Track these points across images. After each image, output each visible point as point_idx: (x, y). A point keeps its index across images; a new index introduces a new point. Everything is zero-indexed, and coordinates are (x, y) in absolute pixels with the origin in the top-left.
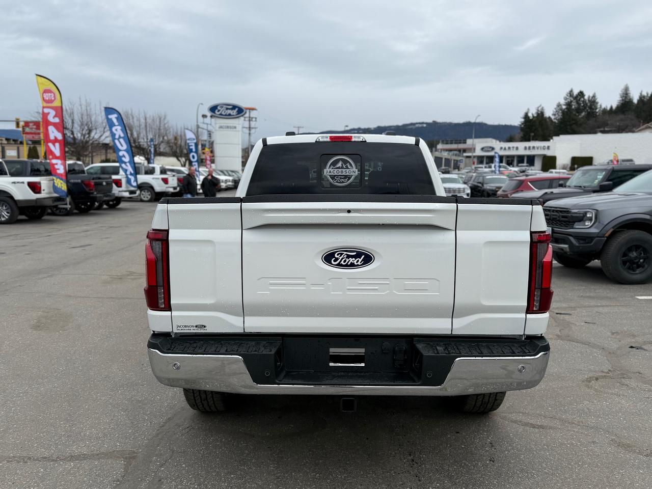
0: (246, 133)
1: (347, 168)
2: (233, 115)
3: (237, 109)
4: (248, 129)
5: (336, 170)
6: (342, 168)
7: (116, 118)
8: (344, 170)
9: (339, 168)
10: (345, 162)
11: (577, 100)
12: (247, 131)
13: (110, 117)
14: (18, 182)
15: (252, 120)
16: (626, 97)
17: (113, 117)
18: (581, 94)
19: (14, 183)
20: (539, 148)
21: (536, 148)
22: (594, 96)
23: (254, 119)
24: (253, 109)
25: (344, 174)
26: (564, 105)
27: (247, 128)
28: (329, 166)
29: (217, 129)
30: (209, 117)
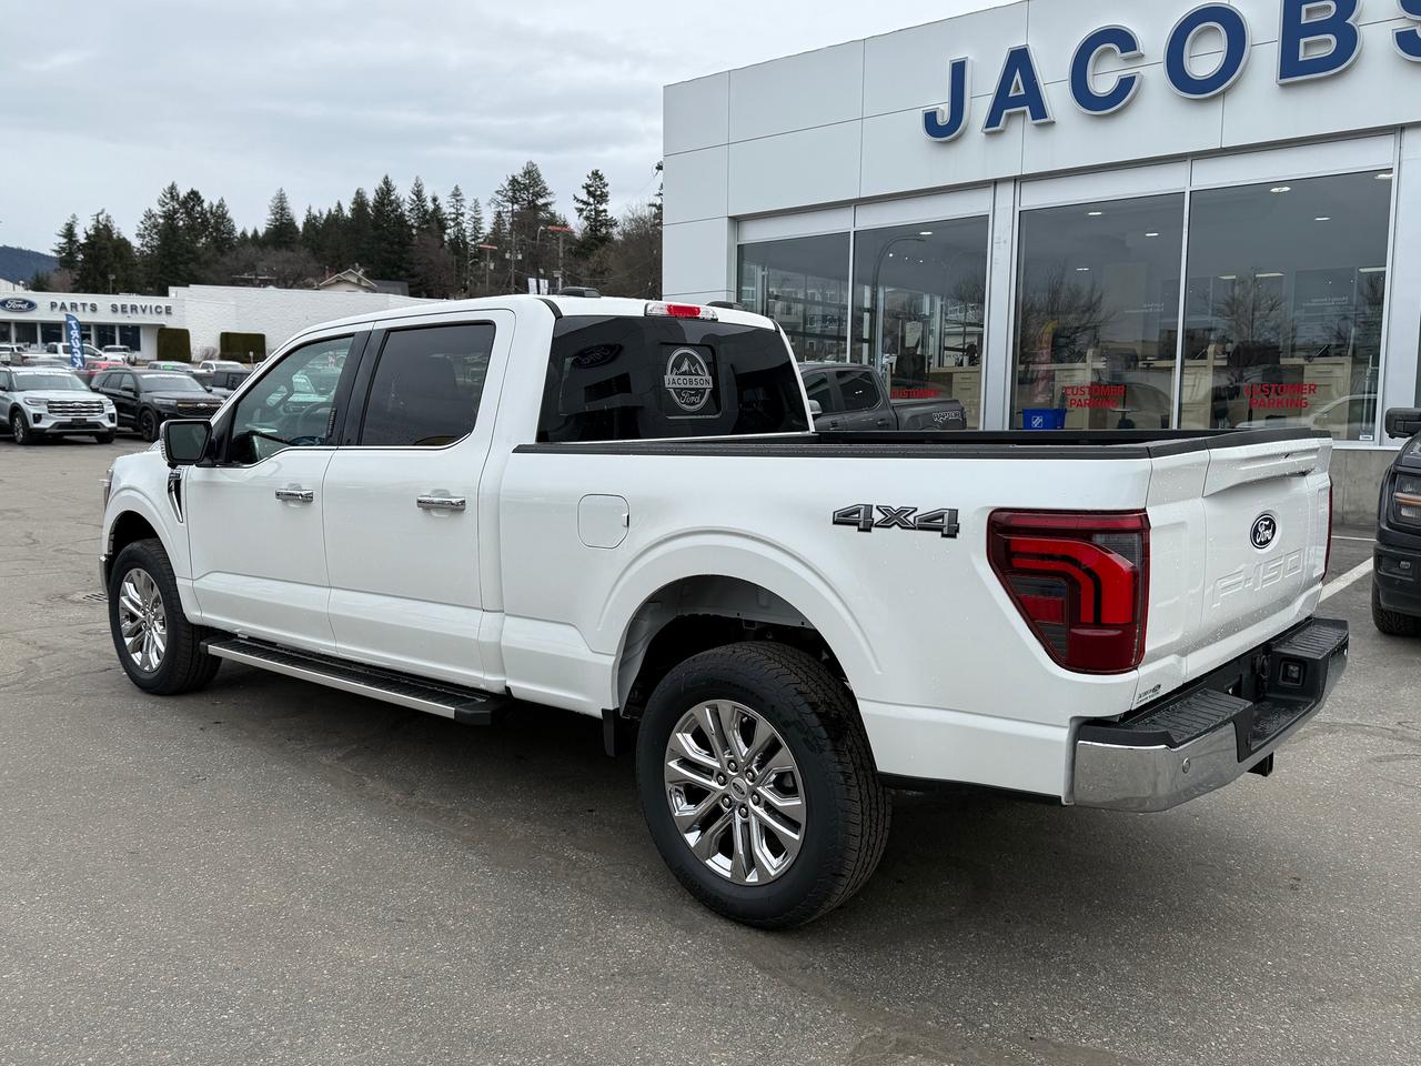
1: (697, 373)
5: (682, 377)
6: (690, 373)
9: (685, 373)
11: (187, 208)
16: (282, 216)
18: (194, 196)
20: (148, 310)
21: (139, 310)
22: (221, 205)
25: (693, 386)
26: (160, 217)
28: (670, 368)
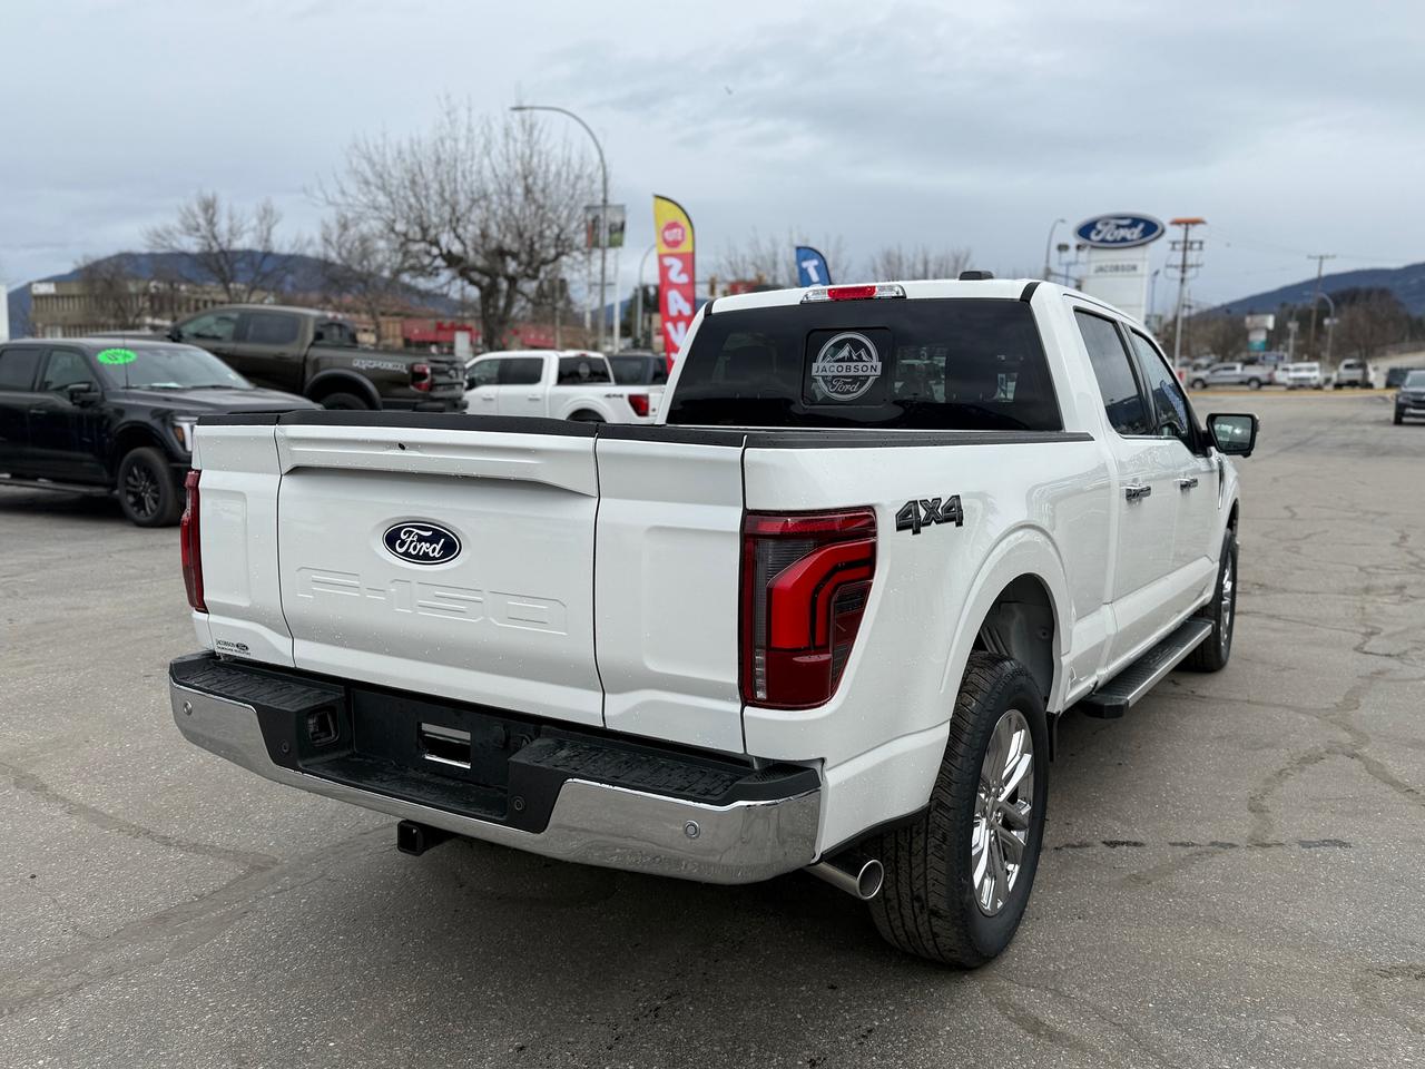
0: (1173, 279)
1: (860, 359)
2: (1132, 240)
3: (1141, 226)
4: (1180, 269)
5: (836, 364)
6: (850, 359)
7: (816, 267)
8: (852, 364)
9: (842, 360)
10: (857, 345)
12: (1177, 274)
13: (805, 264)
14: (614, 396)
15: (1191, 248)
17: (811, 266)
19: (608, 396)
23: (1196, 246)
24: (1195, 222)
25: (852, 373)
27: (1176, 267)
28: (822, 355)
29: (1092, 273)
30: (1073, 250)
